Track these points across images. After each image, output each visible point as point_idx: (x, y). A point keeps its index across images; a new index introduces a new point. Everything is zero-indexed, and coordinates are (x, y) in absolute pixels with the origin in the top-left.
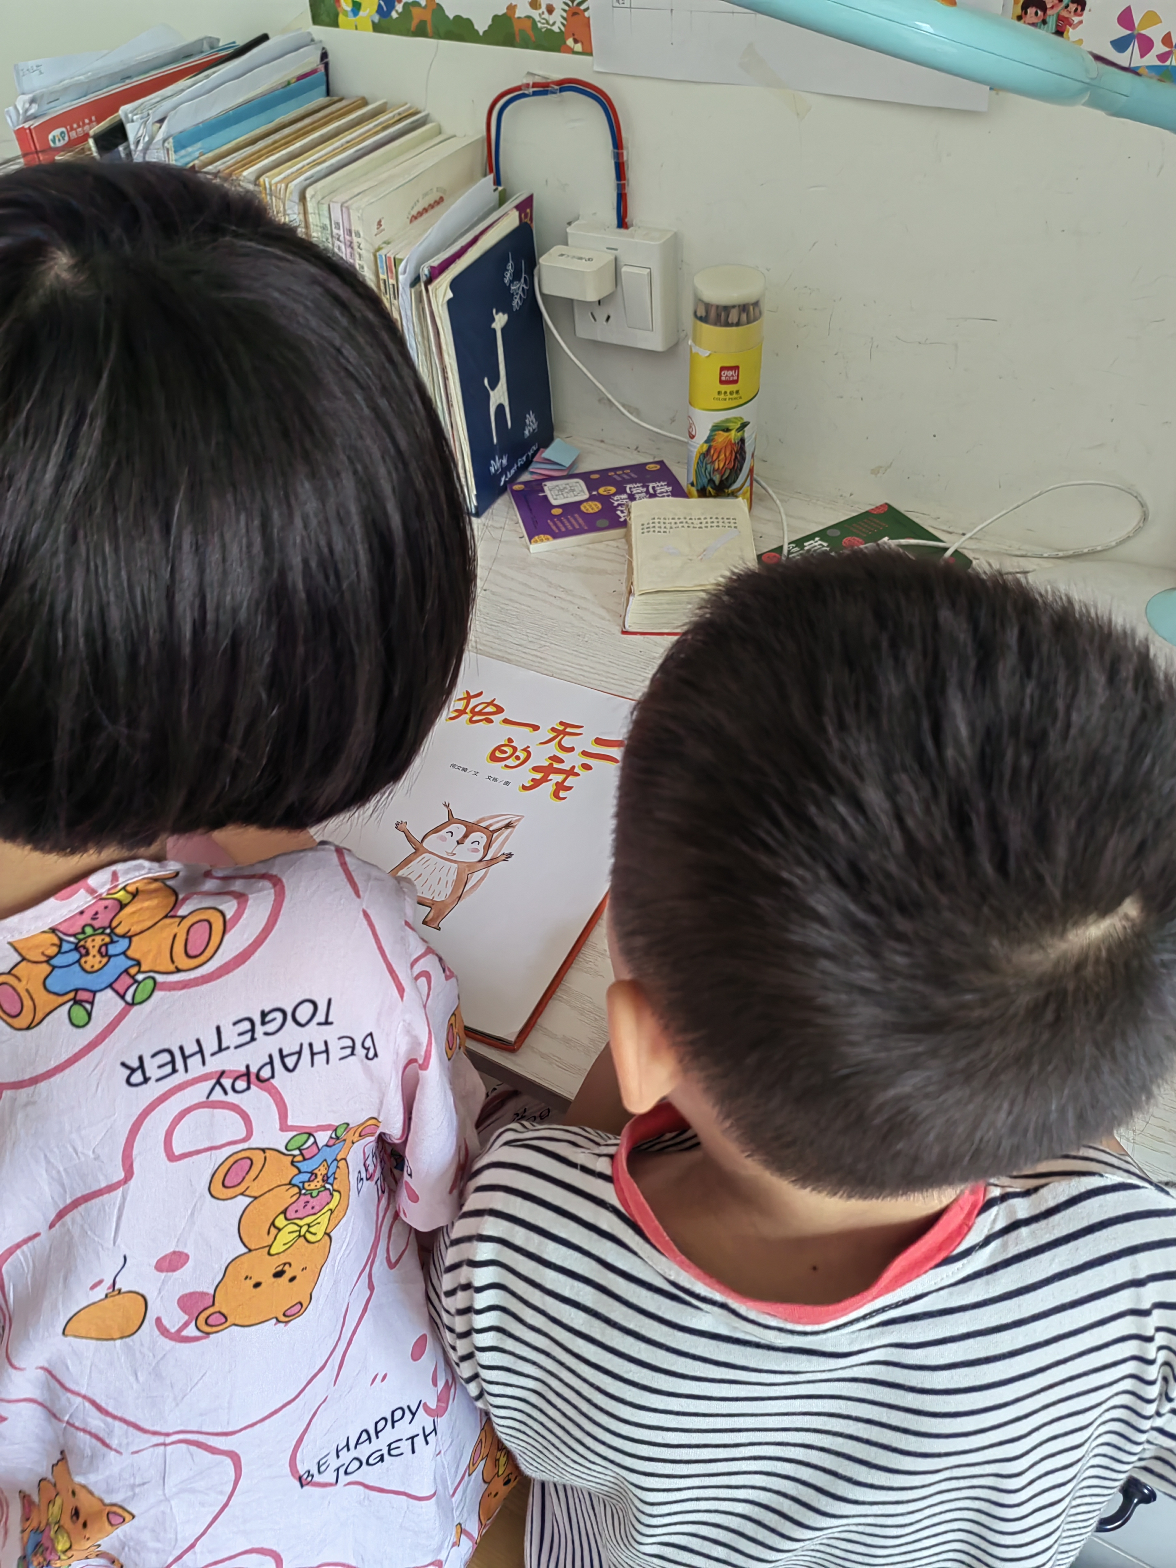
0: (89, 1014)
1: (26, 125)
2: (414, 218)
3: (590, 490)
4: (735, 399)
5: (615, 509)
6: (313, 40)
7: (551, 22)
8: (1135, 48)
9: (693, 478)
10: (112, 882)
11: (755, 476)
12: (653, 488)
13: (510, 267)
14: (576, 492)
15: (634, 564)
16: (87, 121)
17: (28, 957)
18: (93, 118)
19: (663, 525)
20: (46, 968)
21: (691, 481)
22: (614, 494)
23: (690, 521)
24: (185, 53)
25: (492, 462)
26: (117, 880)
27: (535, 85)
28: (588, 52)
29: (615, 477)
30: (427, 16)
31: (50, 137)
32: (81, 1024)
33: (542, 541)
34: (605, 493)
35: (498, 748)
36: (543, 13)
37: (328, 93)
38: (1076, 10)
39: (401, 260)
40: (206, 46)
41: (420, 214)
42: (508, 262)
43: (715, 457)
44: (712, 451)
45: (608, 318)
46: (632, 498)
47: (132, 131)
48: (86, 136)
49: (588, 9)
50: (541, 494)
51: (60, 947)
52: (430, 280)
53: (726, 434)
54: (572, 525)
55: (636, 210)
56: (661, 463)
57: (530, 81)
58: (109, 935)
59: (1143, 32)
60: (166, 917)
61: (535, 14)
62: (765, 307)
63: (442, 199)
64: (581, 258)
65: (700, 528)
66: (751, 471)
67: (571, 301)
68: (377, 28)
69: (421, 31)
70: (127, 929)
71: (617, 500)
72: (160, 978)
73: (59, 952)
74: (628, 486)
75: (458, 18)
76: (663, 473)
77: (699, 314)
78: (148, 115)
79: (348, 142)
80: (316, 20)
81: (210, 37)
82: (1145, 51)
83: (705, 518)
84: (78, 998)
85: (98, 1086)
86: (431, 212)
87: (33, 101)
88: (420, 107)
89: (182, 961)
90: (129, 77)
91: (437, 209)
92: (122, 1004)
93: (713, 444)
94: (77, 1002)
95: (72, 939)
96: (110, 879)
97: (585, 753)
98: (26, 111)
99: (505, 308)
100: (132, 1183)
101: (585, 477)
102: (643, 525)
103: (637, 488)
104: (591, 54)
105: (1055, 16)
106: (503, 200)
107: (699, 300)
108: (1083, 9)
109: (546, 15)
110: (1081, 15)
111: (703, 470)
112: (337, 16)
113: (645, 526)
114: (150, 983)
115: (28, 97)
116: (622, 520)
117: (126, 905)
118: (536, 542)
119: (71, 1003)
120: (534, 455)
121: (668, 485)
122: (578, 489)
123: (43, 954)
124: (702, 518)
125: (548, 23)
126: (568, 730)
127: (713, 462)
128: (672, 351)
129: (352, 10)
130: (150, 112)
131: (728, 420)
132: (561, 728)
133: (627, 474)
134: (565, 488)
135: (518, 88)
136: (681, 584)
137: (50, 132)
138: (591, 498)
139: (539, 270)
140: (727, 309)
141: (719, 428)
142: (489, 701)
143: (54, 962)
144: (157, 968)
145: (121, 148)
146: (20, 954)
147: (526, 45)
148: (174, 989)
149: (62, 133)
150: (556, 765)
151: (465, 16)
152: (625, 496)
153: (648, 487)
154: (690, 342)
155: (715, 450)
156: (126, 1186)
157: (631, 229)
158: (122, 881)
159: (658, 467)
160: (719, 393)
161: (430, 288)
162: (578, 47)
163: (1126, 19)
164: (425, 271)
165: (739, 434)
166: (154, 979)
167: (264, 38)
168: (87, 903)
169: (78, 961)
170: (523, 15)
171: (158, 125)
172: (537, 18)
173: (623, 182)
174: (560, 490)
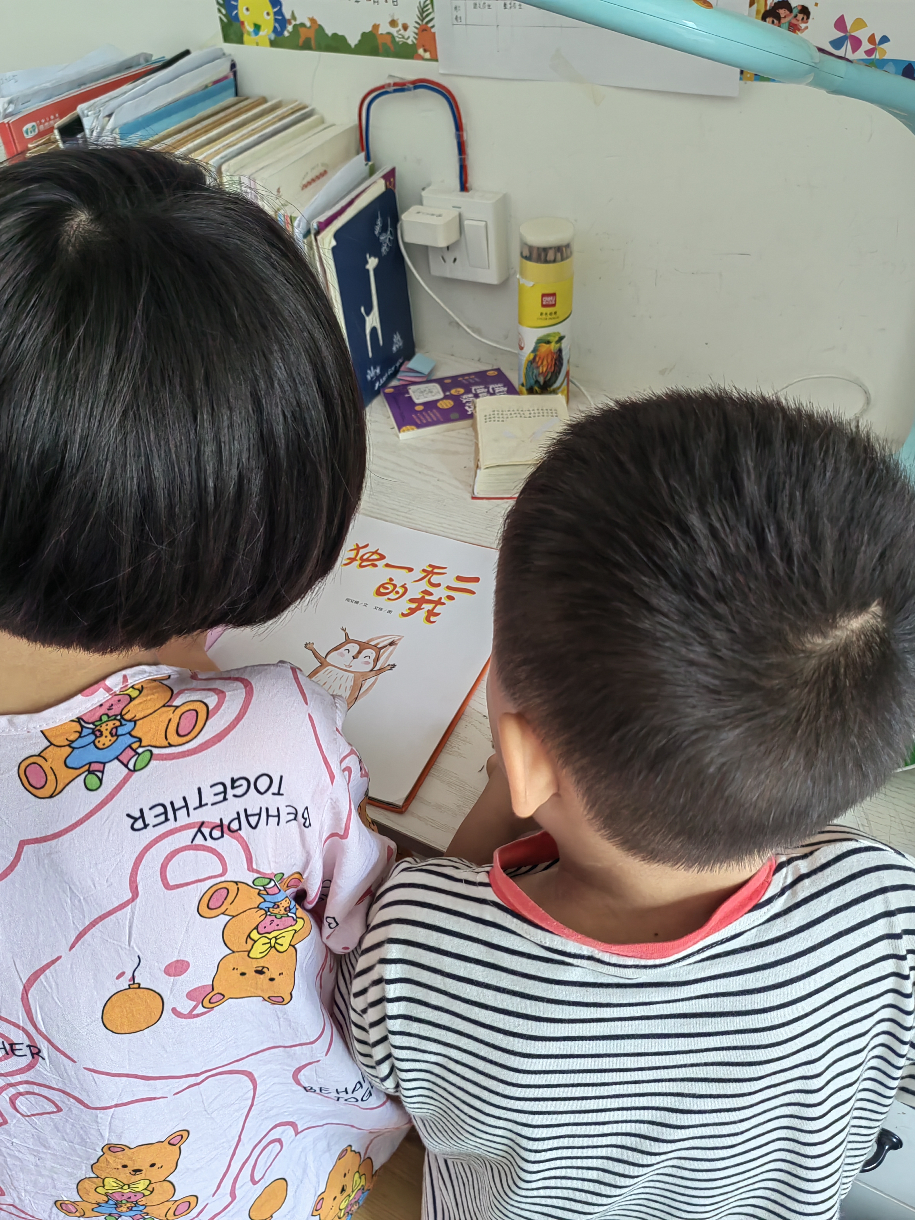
0: (101, 780)
1: (6, 121)
2: (305, 186)
3: (444, 391)
4: (554, 318)
5: (464, 405)
6: (224, 54)
7: (406, 37)
8: (848, 45)
9: (523, 380)
10: (123, 682)
11: (570, 378)
12: (493, 389)
13: (379, 222)
14: (434, 393)
15: (480, 445)
16: (52, 117)
17: (55, 743)
18: (57, 115)
19: (501, 416)
20: (69, 750)
21: (521, 383)
22: (463, 394)
23: (522, 413)
24: (127, 65)
25: (369, 372)
26: (127, 681)
27: (395, 84)
28: (434, 58)
29: (464, 381)
30: (312, 34)
31: (25, 129)
32: (94, 788)
33: (408, 430)
34: (456, 394)
35: (382, 586)
36: (400, 30)
37: (237, 94)
38: (803, 19)
39: (295, 218)
40: (142, 60)
41: (309, 183)
42: (377, 218)
43: (540, 363)
44: (537, 359)
45: (455, 260)
46: (476, 396)
47: (87, 123)
48: (51, 130)
49: (433, 26)
50: (407, 396)
51: (81, 733)
52: (318, 233)
53: (548, 346)
54: (431, 417)
55: (473, 179)
56: (498, 370)
57: (391, 81)
58: (119, 720)
59: (853, 34)
60: (164, 706)
61: (394, 31)
62: (575, 248)
63: (325, 172)
64: (433, 215)
65: (530, 417)
66: (568, 374)
67: (426, 247)
68: (273, 44)
69: (306, 46)
70: (133, 716)
71: (465, 398)
72: (156, 751)
73: (80, 737)
74: (473, 388)
75: (335, 35)
76: (500, 378)
77: (524, 254)
78: (100, 111)
79: (253, 130)
80: (227, 38)
81: (145, 54)
82: (855, 48)
83: (533, 410)
84: (91, 769)
85: (109, 833)
86: (318, 182)
87: (10, 102)
88: (306, 102)
89: (173, 738)
90: (84, 84)
91: (322, 179)
92: (126, 771)
93: (538, 353)
94: (90, 772)
95: (91, 726)
96: (122, 680)
97: (449, 588)
98: (5, 110)
99: (376, 253)
100: (138, 900)
101: (440, 381)
102: (486, 416)
103: (480, 389)
104: (437, 60)
105: (787, 24)
106: (372, 171)
107: (524, 244)
108: (808, 18)
109: (402, 32)
110: (807, 22)
111: (531, 373)
112: (242, 36)
113: (488, 417)
114: (148, 754)
115: (7, 99)
116: (470, 413)
117: (134, 698)
118: (404, 431)
119: (86, 773)
120: (401, 366)
121: (504, 386)
122: (435, 391)
123: (67, 739)
124: (531, 409)
125: (403, 37)
126: (436, 570)
127: (538, 367)
128: (504, 284)
129: (254, 31)
130: (101, 109)
131: (549, 335)
132: (430, 569)
133: (472, 379)
134: (425, 391)
135: (383, 87)
136: (516, 460)
137: (23, 127)
138: (446, 397)
139: (401, 224)
140: (545, 250)
141: (541, 341)
142: (374, 550)
143: (74, 745)
144: (153, 744)
145: (79, 136)
146: (49, 741)
147: (387, 54)
148: (166, 759)
149: (33, 126)
150: (427, 597)
151: (340, 33)
152: (471, 395)
153: (488, 388)
154: (518, 276)
155: (540, 358)
156: (133, 904)
157: (471, 193)
158: (131, 682)
159: (496, 373)
160: (542, 314)
161: (319, 238)
162: (427, 55)
163: (840, 24)
164: (314, 225)
165: (558, 345)
166: (151, 751)
167: (187, 53)
168: (104, 698)
169: (94, 742)
170: (384, 32)
171: (107, 119)
172: (395, 34)
173: (463, 157)
174: (422, 392)
